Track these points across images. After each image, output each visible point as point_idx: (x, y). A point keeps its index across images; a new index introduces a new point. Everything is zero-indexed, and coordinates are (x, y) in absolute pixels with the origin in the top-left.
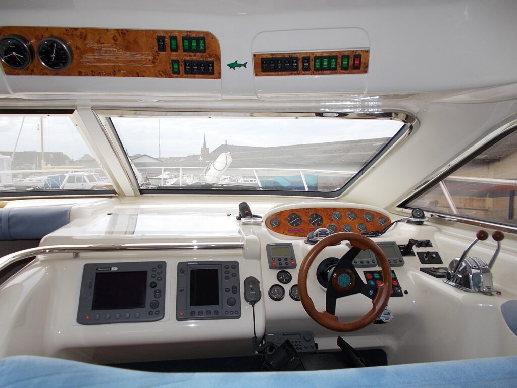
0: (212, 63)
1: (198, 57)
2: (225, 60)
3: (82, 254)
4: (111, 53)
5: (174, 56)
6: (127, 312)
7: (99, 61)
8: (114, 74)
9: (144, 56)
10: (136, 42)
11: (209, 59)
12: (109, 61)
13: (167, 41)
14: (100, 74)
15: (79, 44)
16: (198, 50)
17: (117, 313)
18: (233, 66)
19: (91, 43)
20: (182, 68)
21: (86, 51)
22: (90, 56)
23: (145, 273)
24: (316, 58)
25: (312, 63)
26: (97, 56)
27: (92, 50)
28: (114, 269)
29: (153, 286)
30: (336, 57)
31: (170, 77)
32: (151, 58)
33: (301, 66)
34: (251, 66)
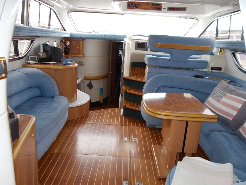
0: (161, 8)
1: (158, 7)
2: (163, 7)
3: (135, 40)
4: (145, 6)
5: (155, 7)
6: (143, 49)
7: (142, 7)
8: (144, 9)
9: (150, 7)
10: (149, 4)
11: (160, 7)
13: (154, 4)
14: (142, 9)
15: (140, 4)
16: (159, 6)
17: (141, 49)
18: (164, 9)
19: (142, 4)
20: (155, 9)
21: (141, 5)
22: (141, 6)
23: (145, 44)
24: (178, 8)
25: (177, 9)
26: (142, 6)
27: (142, 5)
28: (140, 43)
30: (181, 8)
31: (153, 10)
32: (151, 7)
33: (175, 9)
34: (167, 9)
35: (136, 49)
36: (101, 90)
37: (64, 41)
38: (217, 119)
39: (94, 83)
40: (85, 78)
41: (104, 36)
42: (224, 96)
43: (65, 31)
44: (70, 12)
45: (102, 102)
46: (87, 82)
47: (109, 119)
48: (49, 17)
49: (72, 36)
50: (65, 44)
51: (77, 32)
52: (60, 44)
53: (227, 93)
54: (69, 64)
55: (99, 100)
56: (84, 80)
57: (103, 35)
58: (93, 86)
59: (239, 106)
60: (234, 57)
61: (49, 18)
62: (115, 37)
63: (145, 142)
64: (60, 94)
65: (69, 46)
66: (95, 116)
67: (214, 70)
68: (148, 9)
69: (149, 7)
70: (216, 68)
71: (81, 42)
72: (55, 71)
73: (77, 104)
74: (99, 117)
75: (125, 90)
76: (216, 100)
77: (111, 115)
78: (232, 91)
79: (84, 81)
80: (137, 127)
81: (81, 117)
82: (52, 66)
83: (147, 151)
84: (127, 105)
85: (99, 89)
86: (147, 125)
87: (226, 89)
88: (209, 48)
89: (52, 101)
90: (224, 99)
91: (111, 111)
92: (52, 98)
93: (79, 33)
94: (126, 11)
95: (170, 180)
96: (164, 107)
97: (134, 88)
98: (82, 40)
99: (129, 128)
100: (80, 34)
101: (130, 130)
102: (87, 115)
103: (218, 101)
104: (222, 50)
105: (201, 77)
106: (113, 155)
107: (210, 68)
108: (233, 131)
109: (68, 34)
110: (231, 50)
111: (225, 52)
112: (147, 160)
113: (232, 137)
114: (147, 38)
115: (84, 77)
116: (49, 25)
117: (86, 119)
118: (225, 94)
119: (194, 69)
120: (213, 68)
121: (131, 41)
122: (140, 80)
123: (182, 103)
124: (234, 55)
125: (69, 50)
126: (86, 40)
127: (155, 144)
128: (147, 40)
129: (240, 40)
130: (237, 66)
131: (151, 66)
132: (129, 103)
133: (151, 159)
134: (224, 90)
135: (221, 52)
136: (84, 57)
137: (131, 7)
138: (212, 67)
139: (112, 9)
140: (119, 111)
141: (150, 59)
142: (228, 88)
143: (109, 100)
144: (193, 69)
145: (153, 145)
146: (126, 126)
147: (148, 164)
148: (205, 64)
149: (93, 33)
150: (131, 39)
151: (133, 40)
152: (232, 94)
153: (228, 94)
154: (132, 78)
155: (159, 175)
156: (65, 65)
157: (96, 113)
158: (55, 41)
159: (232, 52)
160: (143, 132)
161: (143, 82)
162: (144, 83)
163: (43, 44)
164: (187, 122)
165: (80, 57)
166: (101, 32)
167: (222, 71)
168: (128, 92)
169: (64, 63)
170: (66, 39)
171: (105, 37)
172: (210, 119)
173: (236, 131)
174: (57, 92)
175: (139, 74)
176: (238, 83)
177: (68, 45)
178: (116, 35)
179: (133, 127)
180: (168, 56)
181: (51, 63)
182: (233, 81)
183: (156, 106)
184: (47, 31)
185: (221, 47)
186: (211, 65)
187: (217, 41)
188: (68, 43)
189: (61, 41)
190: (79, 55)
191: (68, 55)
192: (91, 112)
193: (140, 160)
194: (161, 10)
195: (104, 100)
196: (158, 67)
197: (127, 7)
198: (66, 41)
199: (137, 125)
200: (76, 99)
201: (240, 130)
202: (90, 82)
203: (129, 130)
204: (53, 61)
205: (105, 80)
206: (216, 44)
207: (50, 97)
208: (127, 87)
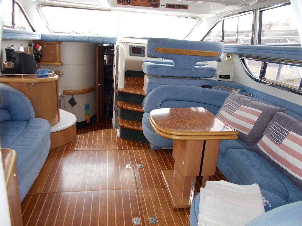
0: (158, 5)
1: (156, 3)
2: (161, 4)
3: (128, 44)
4: (139, 1)
5: (151, 3)
6: (139, 55)
7: (136, 3)
8: (138, 6)
12: (138, 3)
14: (136, 5)
16: (156, 2)
17: (137, 54)
18: (162, 6)
20: (152, 5)
22: (135, 1)
23: (141, 48)
25: (178, 6)
28: (135, 47)
29: (143, 51)
30: (182, 6)
31: (149, 7)
32: (146, 3)
33: (175, 7)
34: (166, 6)
35: (130, 55)
36: (87, 107)
37: (33, 45)
38: (238, 135)
39: (77, 98)
40: (65, 93)
41: (88, 37)
42: (238, 107)
43: (34, 31)
44: (41, 6)
45: (88, 121)
46: (69, 98)
47: (103, 143)
48: (12, 12)
49: (44, 38)
50: (35, 48)
51: (51, 32)
52: (28, 49)
53: (241, 104)
54: (47, 76)
55: (84, 120)
56: (63, 95)
57: (86, 37)
58: (76, 103)
59: (255, 118)
60: (243, 63)
61: (12, 14)
62: (102, 39)
63: (152, 167)
64: (37, 116)
65: (41, 51)
66: (85, 141)
67: (222, 78)
68: (143, 6)
69: (144, 2)
70: (224, 75)
71: (57, 46)
72: (28, 85)
73: (61, 128)
74: (90, 141)
75: (121, 106)
76: (228, 112)
77: (105, 138)
78: (246, 102)
79: (64, 97)
80: (140, 150)
81: (67, 144)
82: (23, 79)
83: (156, 178)
84: (125, 124)
85: (85, 105)
86: (152, 147)
87: (239, 100)
88: (217, 53)
89: (28, 126)
90: (238, 112)
91: (104, 133)
92: (26, 122)
93: (53, 34)
94: (115, 7)
95: (196, 211)
96: (178, 126)
97: (132, 104)
98: (59, 43)
99: (130, 152)
100: (55, 36)
101: (132, 155)
102: (74, 140)
103: (231, 114)
104: (229, 55)
105: (209, 87)
106: (115, 188)
107: (218, 76)
108: (250, 147)
109: (39, 35)
110: (240, 56)
111: (233, 57)
112: (158, 188)
113: (250, 154)
114: (146, 42)
115: (64, 91)
116: (13, 23)
117: (74, 146)
118: (239, 106)
119: (201, 78)
120: (220, 77)
121: (124, 44)
122: (138, 92)
123: (197, 120)
124: (243, 61)
125: (41, 56)
126: (63, 43)
127: (164, 169)
128: (146, 44)
129: (250, 44)
130: (247, 73)
131: (152, 75)
132: (127, 122)
133: (162, 187)
134: (236, 101)
135: (228, 58)
136: (62, 65)
137: (122, 2)
138: (220, 75)
139: (98, 4)
140: (114, 132)
141: (150, 67)
142: (240, 99)
143: (97, 119)
144: (199, 78)
145: (162, 171)
146: (127, 150)
147: (160, 194)
148: (212, 71)
149: (73, 35)
150: (124, 42)
151: (126, 44)
152: (246, 106)
153: (242, 106)
154: (129, 91)
155: (175, 206)
156: (41, 77)
157: (86, 136)
158: (22, 45)
159: (241, 58)
160: (148, 156)
161: (143, 95)
162: (143, 97)
163: (7, 50)
164: (205, 141)
165: (57, 66)
166: (83, 32)
167: (231, 79)
168: (124, 108)
169: (40, 74)
170: (36, 42)
171: (90, 39)
172: (230, 136)
173: (254, 147)
174: (33, 114)
175: (136, 85)
176: (249, 92)
177: (39, 50)
178: (104, 38)
179: (135, 150)
180: (171, 64)
181: (21, 76)
182: (244, 90)
183: (168, 125)
184: (11, 31)
185: (229, 51)
186: (219, 72)
187: (225, 46)
188: (40, 48)
189: (30, 45)
190: (55, 63)
191: (40, 63)
192: (79, 136)
193: (150, 189)
194: (159, 8)
195: (92, 119)
196: (160, 77)
197: (117, 2)
198: (36, 45)
199: (140, 148)
200: (59, 120)
201: (258, 145)
202: (73, 97)
203: (130, 155)
204: (23, 72)
205: (91, 94)
206: (224, 48)
207: (24, 121)
208: (122, 102)
